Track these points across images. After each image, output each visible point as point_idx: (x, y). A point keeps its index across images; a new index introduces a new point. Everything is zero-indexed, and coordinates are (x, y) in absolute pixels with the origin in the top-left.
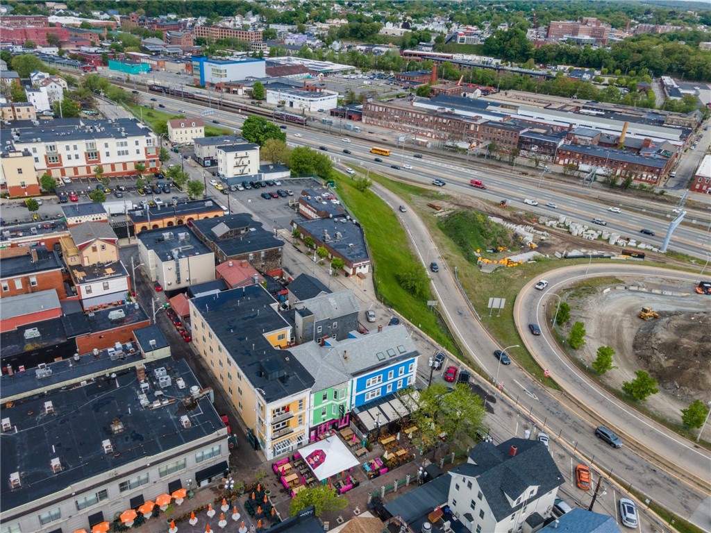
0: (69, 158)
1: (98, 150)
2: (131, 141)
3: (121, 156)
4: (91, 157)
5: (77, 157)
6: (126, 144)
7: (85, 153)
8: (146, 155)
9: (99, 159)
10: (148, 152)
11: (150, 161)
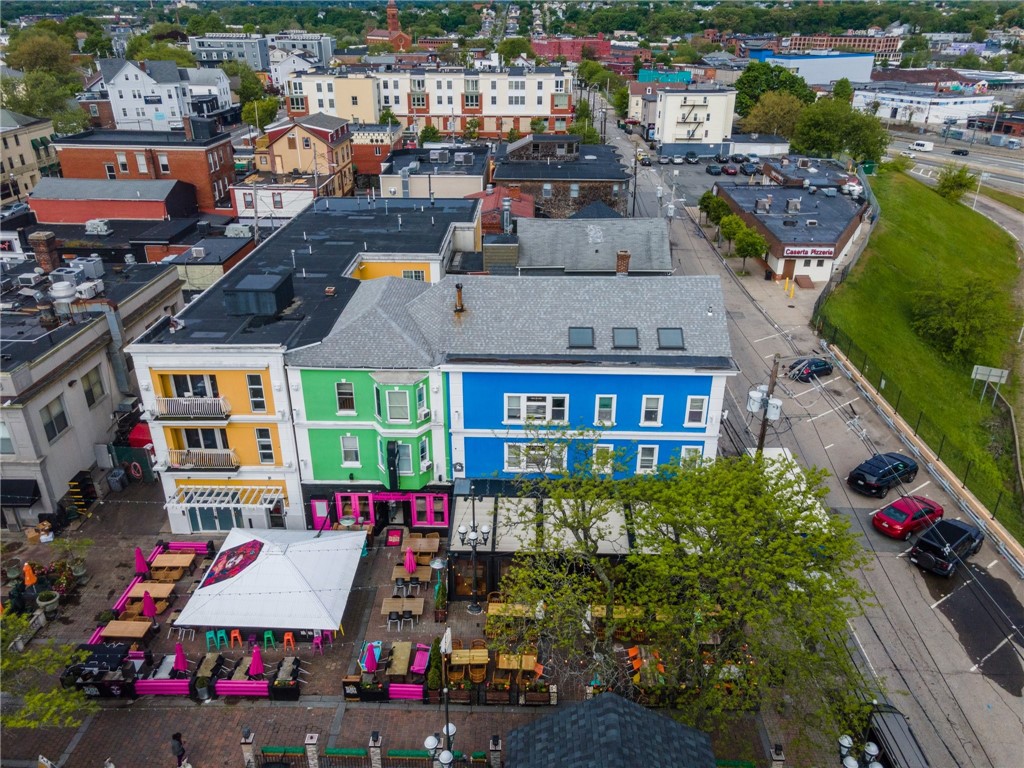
0: (440, 102)
1: (481, 91)
2: (531, 81)
3: (514, 106)
4: (470, 103)
5: (450, 101)
6: (523, 86)
7: (462, 95)
8: (552, 108)
9: (481, 108)
10: (556, 103)
11: (557, 119)
